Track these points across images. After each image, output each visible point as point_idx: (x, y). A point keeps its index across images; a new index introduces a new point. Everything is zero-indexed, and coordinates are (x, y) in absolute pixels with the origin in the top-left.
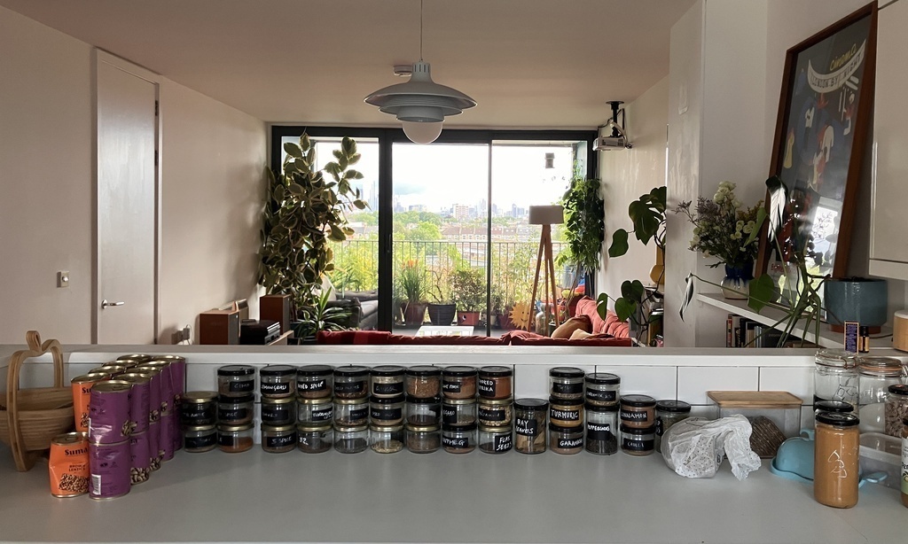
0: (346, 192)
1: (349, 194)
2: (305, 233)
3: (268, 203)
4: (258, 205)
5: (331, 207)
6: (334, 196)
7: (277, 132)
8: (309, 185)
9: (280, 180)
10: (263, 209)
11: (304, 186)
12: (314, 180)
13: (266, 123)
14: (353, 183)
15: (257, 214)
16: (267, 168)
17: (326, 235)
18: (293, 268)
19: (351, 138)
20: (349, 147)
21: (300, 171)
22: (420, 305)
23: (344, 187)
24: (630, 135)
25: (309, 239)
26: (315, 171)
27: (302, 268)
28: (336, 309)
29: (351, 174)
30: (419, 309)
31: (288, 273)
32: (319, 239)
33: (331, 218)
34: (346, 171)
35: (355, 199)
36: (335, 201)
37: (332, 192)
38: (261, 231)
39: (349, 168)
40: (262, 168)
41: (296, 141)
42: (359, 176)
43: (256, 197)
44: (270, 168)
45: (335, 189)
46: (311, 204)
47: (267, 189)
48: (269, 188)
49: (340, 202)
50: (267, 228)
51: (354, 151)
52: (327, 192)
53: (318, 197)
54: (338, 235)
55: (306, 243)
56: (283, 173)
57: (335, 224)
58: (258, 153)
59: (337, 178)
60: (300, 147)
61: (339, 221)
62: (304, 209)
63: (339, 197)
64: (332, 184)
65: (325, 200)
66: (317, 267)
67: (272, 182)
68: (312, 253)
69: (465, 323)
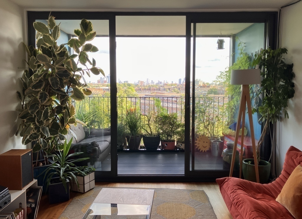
0: (85, 62)
2: (52, 94)
5: (73, 73)
6: (75, 65)
7: (32, 16)
9: (35, 53)
11: (50, 56)
12: (58, 51)
13: (22, 8)
16: (23, 44)
17: (70, 95)
18: (41, 123)
19: (88, 21)
20: (86, 27)
21: (47, 44)
23: (84, 59)
25: (57, 98)
26: (58, 45)
27: (51, 121)
29: (89, 48)
31: (37, 128)
32: (64, 98)
33: (74, 82)
34: (84, 45)
35: (91, 67)
36: (75, 68)
38: (18, 93)
39: (87, 43)
41: (46, 23)
42: (95, 49)
44: (26, 43)
46: (56, 71)
47: (24, 61)
48: (27, 60)
49: (80, 69)
50: (24, 90)
51: (91, 30)
52: (69, 62)
53: (63, 65)
54: (79, 96)
55: (55, 101)
56: (37, 48)
57: (77, 86)
59: (78, 51)
60: (47, 26)
61: (79, 85)
62: (51, 75)
65: (68, 68)
66: (62, 120)
67: (29, 55)
68: (59, 109)
69: (166, 148)
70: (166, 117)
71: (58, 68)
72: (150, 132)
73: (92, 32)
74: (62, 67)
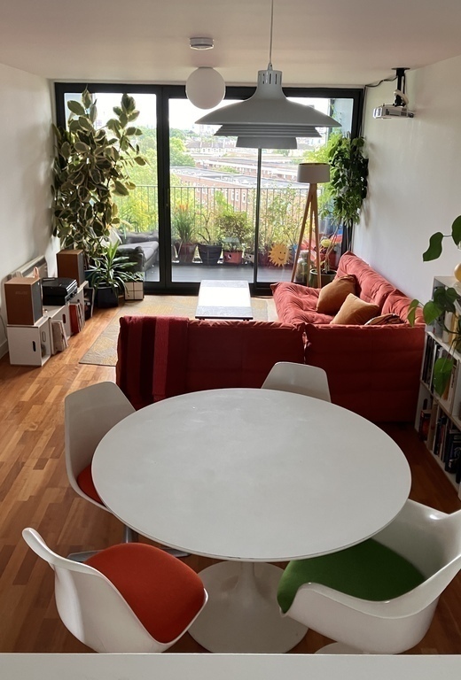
0: (126, 149)
2: (91, 188)
5: (114, 163)
7: (60, 89)
8: (93, 142)
9: (65, 137)
11: (88, 144)
13: (49, 81)
19: (130, 95)
20: (128, 104)
21: (84, 128)
22: (191, 245)
25: (95, 193)
26: (97, 129)
27: (91, 221)
28: (124, 258)
29: (131, 131)
30: (191, 249)
33: (114, 173)
34: (126, 128)
36: (117, 157)
37: (114, 149)
38: (52, 186)
42: (139, 133)
46: (96, 161)
49: (122, 158)
50: (57, 183)
51: (134, 108)
52: (109, 149)
53: (102, 154)
54: (121, 190)
57: (118, 179)
58: (43, 112)
59: (118, 135)
60: (83, 105)
61: (121, 176)
64: (113, 141)
65: (107, 157)
66: (104, 219)
68: (100, 207)
69: (229, 261)
70: (229, 218)
71: (98, 159)
72: (208, 240)
73: (134, 111)
74: (101, 157)
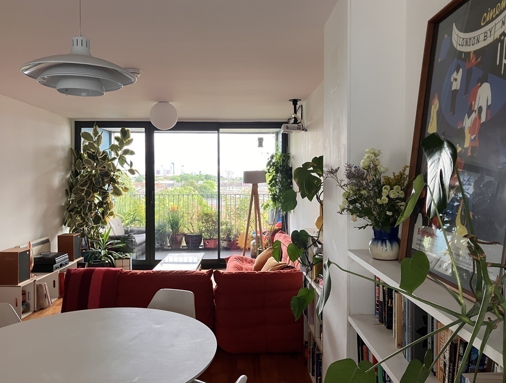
0: (123, 164)
1: (125, 165)
2: (95, 191)
3: (72, 172)
4: (63, 173)
5: (113, 173)
6: (114, 166)
7: (78, 125)
8: (97, 159)
9: (80, 157)
10: (68, 176)
11: (94, 160)
12: (101, 156)
13: (70, 119)
14: (128, 158)
15: (62, 179)
16: (71, 149)
17: (110, 192)
18: (86, 215)
19: (126, 129)
20: (125, 134)
21: (92, 150)
22: (179, 235)
23: (122, 161)
24: (306, 123)
25: (99, 195)
26: (101, 150)
27: (93, 214)
28: (116, 241)
29: (127, 152)
30: (179, 238)
31: (82, 219)
32: (105, 195)
33: (113, 181)
34: (123, 149)
35: (129, 168)
36: (115, 170)
37: (113, 164)
38: (66, 190)
39: (125, 148)
40: (67, 149)
41: (90, 131)
42: (132, 153)
43: (62, 167)
44: (73, 148)
45: (116, 162)
46: (99, 172)
47: (71, 163)
48: (73, 162)
49: (119, 170)
50: (70, 188)
51: (129, 137)
52: (110, 164)
53: (104, 167)
54: (117, 193)
55: (97, 197)
56: (82, 152)
57: (116, 185)
59: (117, 155)
60: (92, 134)
61: (118, 183)
62: (95, 175)
63: (119, 167)
64: (114, 159)
65: (108, 170)
66: (103, 214)
67: (75, 158)
68: (101, 204)
69: (207, 247)
70: (206, 215)
71: (100, 170)
72: (192, 232)
73: (129, 139)
74: (103, 169)
